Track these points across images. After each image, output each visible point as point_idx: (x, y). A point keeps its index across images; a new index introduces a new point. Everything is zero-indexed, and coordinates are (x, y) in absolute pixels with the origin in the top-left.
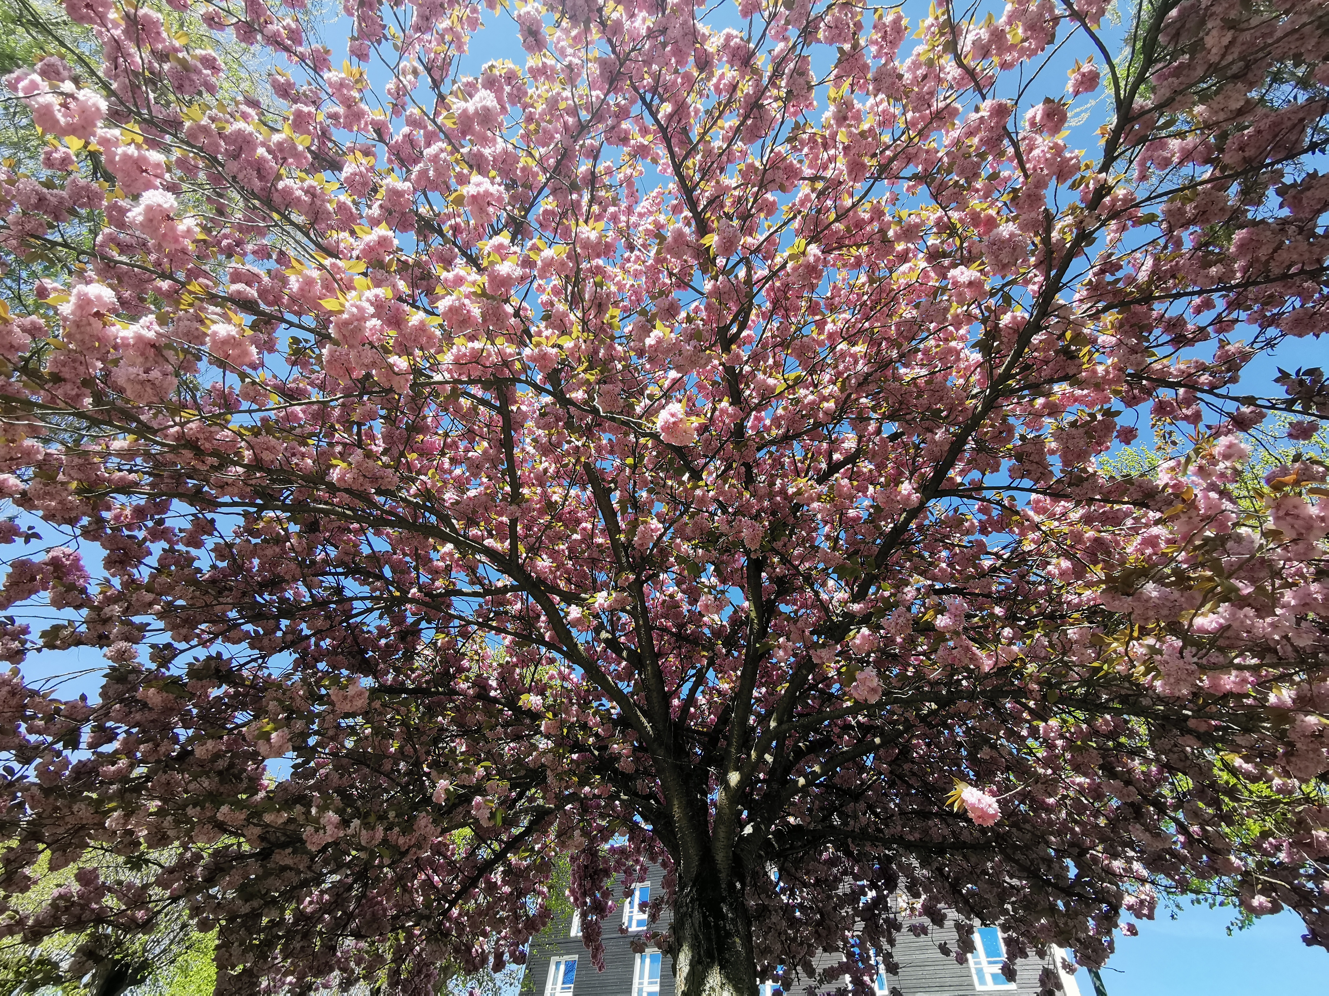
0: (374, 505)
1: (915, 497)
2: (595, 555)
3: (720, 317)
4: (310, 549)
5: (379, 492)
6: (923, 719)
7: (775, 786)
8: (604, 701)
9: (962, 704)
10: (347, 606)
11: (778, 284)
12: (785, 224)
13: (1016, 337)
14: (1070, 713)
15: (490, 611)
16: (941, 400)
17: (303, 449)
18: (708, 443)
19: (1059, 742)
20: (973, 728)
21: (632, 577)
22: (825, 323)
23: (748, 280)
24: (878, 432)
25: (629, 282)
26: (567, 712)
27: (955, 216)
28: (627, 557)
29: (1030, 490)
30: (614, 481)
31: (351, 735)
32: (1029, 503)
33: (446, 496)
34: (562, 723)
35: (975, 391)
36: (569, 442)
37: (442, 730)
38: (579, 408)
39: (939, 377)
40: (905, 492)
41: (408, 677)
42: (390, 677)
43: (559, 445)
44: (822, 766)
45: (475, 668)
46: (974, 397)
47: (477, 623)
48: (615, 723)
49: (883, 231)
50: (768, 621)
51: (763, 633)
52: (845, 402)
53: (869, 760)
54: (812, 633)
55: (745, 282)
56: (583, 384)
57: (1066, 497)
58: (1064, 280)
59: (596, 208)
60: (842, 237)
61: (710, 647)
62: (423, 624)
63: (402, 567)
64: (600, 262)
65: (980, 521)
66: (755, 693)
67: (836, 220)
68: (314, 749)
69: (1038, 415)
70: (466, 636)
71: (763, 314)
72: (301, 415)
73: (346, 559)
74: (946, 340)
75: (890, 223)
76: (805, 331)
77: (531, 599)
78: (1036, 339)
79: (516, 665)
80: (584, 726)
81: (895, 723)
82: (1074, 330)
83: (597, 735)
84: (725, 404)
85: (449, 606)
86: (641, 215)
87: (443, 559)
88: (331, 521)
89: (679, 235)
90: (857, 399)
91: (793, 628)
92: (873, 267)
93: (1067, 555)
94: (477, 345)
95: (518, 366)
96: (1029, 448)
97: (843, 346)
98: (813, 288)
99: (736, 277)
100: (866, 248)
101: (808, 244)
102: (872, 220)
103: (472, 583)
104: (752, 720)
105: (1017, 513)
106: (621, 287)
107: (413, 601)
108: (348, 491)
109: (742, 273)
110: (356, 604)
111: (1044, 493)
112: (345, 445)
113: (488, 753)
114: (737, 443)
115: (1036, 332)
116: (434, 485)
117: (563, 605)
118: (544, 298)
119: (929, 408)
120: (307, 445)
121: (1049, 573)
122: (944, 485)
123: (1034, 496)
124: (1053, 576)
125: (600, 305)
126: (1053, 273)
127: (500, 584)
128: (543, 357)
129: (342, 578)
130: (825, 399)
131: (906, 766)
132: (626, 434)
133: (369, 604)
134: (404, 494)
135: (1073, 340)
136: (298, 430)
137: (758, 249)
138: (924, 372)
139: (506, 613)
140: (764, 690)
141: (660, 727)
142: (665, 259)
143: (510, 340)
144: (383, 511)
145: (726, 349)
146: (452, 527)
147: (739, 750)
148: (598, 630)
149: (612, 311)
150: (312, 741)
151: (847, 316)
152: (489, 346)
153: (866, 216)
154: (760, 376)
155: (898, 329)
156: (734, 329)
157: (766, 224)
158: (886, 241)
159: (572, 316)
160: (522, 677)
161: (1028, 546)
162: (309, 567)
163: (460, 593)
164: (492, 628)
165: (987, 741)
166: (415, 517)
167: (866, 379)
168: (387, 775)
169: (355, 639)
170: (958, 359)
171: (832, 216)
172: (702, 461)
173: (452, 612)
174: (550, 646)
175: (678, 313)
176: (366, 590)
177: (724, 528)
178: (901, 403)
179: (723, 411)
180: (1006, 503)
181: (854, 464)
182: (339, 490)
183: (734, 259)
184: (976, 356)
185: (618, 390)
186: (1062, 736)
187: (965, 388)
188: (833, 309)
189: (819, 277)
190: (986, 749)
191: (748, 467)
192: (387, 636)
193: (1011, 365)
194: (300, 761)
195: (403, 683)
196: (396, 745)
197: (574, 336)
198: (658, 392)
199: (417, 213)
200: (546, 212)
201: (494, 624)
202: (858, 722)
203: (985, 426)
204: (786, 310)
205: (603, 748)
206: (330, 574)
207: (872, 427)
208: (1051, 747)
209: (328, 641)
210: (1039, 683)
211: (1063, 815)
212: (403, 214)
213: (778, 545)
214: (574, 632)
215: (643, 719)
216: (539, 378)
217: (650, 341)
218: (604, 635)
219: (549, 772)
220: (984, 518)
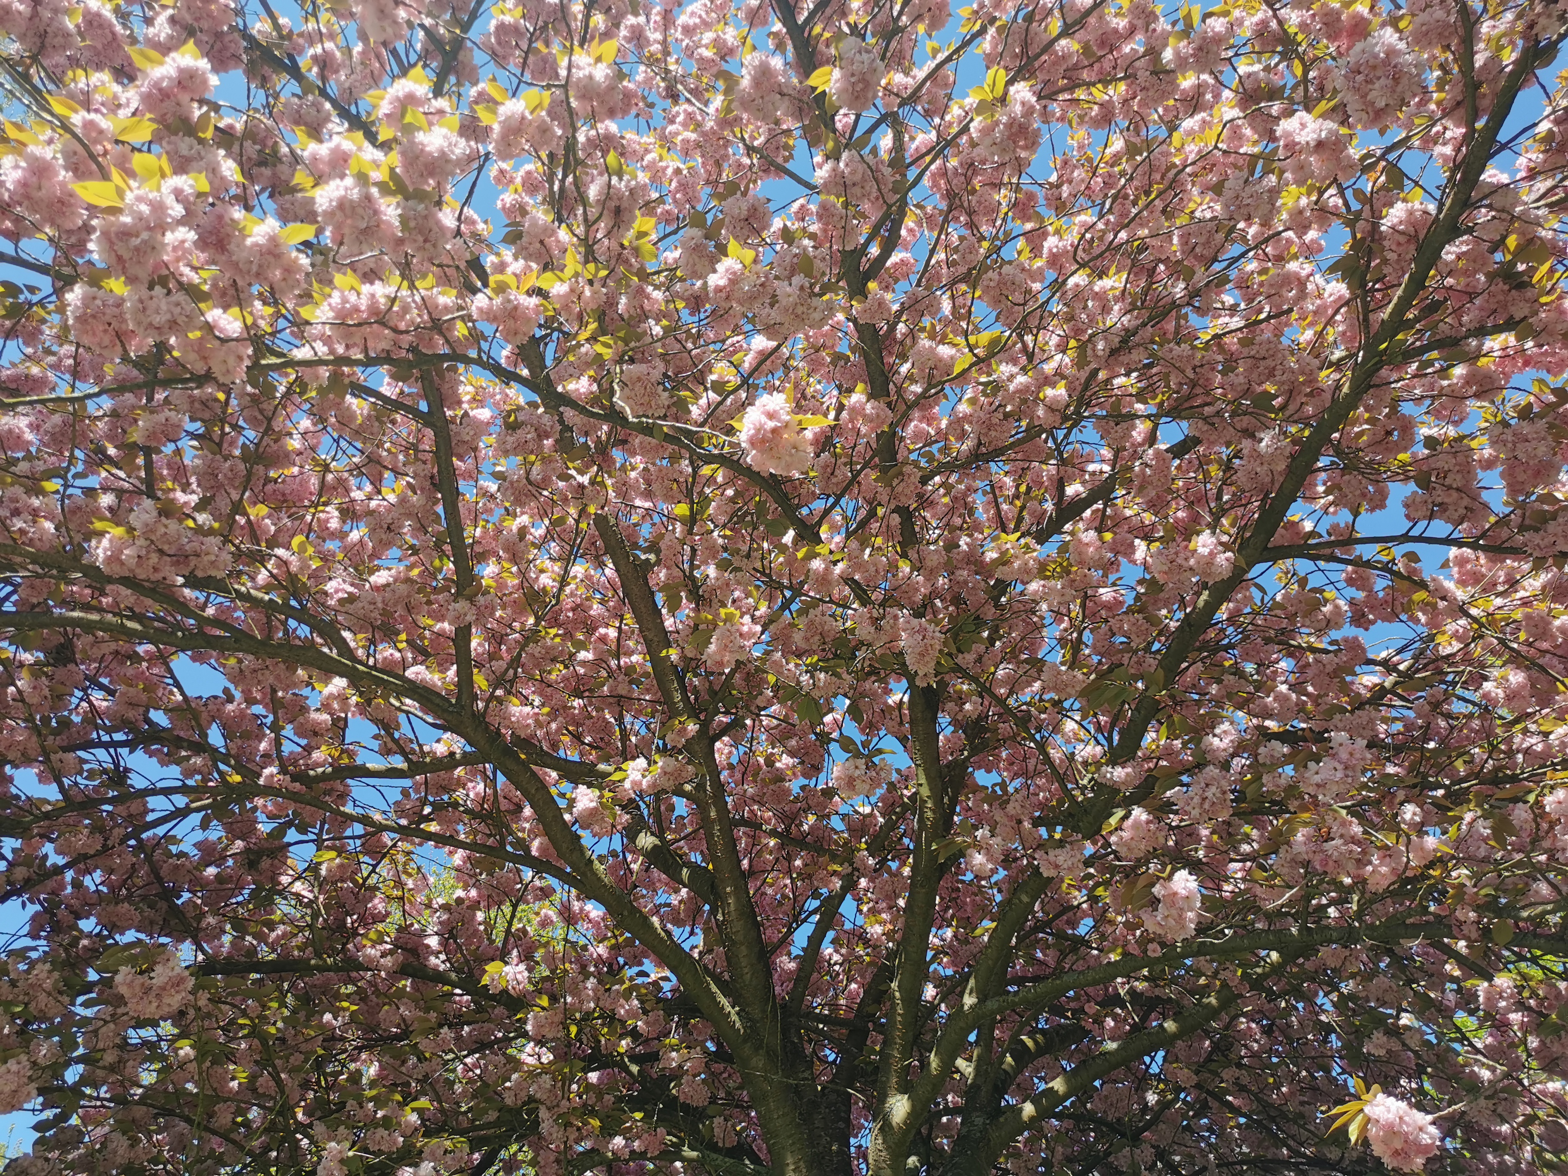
0: (183, 607)
1: (1224, 559)
2: (622, 690)
3: (846, 231)
4: (58, 698)
5: (192, 582)
6: (1257, 984)
7: (979, 1121)
8: (648, 965)
9: (1329, 954)
10: (135, 807)
11: (953, 162)
12: (965, 44)
13: (1412, 251)
14: (1534, 960)
15: (424, 802)
16: (1271, 375)
17: (36, 502)
18: (829, 472)
19: (1515, 1017)
20: (1352, 997)
21: (692, 727)
22: (1045, 235)
23: (898, 161)
24: (1151, 439)
25: (672, 163)
26: (576, 991)
27: (1293, 17)
28: (683, 689)
29: (1448, 541)
30: (654, 547)
31: (151, 1059)
32: (1445, 565)
33: (330, 587)
34: (568, 1014)
35: (1338, 354)
36: (566, 478)
37: (331, 1038)
38: (582, 410)
39: (1266, 332)
40: (1204, 551)
41: (261, 937)
42: (227, 939)
43: (545, 483)
44: (1069, 1077)
45: (397, 916)
46: (1338, 365)
47: (400, 829)
48: (669, 1007)
49: (1153, 52)
50: (954, 802)
51: (945, 823)
52: (1086, 386)
53: (1156, 1062)
54: (1037, 823)
55: (892, 164)
56: (588, 365)
57: (1517, 552)
58: (1503, 136)
59: (598, 20)
60: (1076, 67)
61: (847, 854)
62: (292, 835)
63: (247, 726)
64: (612, 126)
65: (1352, 603)
66: (933, 940)
67: (1063, 34)
68: (76, 1090)
69: (1457, 397)
70: (379, 853)
71: (930, 218)
72: (29, 436)
73: (131, 714)
74: (1280, 259)
75: (1165, 36)
76: (1007, 253)
77: (501, 778)
78: (1450, 253)
79: (475, 906)
80: (610, 1018)
81: (1204, 991)
82: (1521, 233)
83: (634, 1033)
84: (857, 397)
85: (343, 796)
86: (688, 31)
87: (325, 707)
88: (97, 642)
89: (763, 73)
90: (1108, 381)
91: (998, 815)
92: (1137, 122)
93: (1516, 660)
94: (380, 291)
95: (461, 330)
96: (1444, 462)
97: (1079, 279)
98: (1020, 166)
99: (875, 151)
100: (1122, 87)
101: (1010, 82)
102: (1132, 31)
103: (386, 752)
104: (930, 992)
105: (1423, 585)
106: (657, 175)
107: (268, 791)
108: (128, 582)
109: (885, 141)
110: (153, 802)
111: (1474, 546)
112: (120, 493)
113: (424, 1080)
114: (884, 470)
115: (1450, 241)
116: (304, 566)
117: (565, 786)
118: (508, 198)
119: (1247, 392)
120: (40, 492)
121: (1485, 696)
122: (1280, 537)
123: (1453, 552)
124: (1495, 702)
125: (618, 211)
126: (1479, 125)
127: (441, 749)
128: (512, 313)
129: (123, 752)
130: (1048, 381)
131: (1228, 1074)
132: (674, 459)
133: (180, 801)
134: (244, 586)
135: (1521, 253)
136: (23, 467)
137: (913, 98)
138: (1236, 322)
139: (455, 805)
140: (949, 933)
141: (756, 1013)
142: (737, 120)
143: (445, 281)
144: (203, 621)
145: (858, 291)
146: (342, 645)
147: (906, 1053)
148: (631, 833)
149: (642, 223)
150: (72, 1075)
151: (1087, 218)
152: (405, 293)
153: (1121, 24)
154: (925, 342)
155: (1185, 239)
156: (874, 250)
157: (929, 45)
158: (1159, 72)
159: (563, 234)
160: (490, 925)
161: (1448, 647)
162: (56, 732)
163: (363, 772)
164: (429, 836)
165: (1380, 1021)
166: (269, 630)
167: (1124, 341)
168: (225, 1136)
169: (155, 871)
170: (1303, 294)
171: (1055, 25)
172: (819, 505)
173: (348, 809)
174: (540, 866)
175: (767, 226)
176: (172, 774)
177: (865, 631)
178: (1193, 384)
179: (856, 412)
180: (1400, 567)
181: (1109, 502)
182: (110, 580)
183: (870, 116)
184: (1337, 289)
185: (656, 375)
186: (1521, 1006)
187: (1317, 347)
188: (1061, 208)
189: (1033, 144)
190: (1378, 1037)
191: (906, 515)
192: (219, 861)
193: (1404, 304)
194: (49, 1114)
195: (253, 951)
196: (242, 1076)
197: (569, 272)
198: (733, 379)
199: (245, 34)
200: (502, 28)
201: (433, 827)
202: (1132, 992)
203: (1356, 422)
204: (970, 213)
205: (649, 1058)
206: (101, 744)
207: (1140, 430)
208: (1501, 1026)
209: (98, 876)
210: (1477, 908)
211: (1527, 1152)
212: (219, 35)
213: (967, 659)
214: (586, 838)
215: (723, 1001)
216: (504, 354)
217: (716, 280)
218: (646, 840)
219: (543, 1113)
220: (1361, 595)
